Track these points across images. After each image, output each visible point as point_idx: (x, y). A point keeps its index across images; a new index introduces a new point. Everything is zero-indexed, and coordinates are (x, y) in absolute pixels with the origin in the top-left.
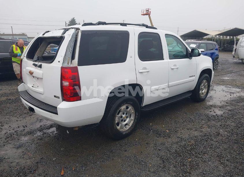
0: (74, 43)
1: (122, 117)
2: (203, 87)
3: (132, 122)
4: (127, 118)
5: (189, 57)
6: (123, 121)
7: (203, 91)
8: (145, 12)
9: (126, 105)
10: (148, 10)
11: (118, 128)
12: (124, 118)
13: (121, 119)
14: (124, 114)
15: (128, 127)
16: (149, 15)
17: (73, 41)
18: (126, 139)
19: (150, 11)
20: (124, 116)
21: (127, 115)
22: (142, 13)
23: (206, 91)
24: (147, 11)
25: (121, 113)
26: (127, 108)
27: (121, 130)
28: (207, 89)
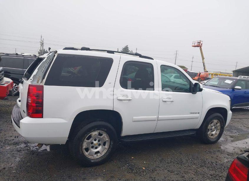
0: (49, 64)
1: (92, 143)
2: (213, 127)
3: (105, 151)
4: (99, 145)
5: (192, 92)
6: (94, 148)
7: (214, 133)
8: (196, 44)
9: (98, 131)
10: (200, 42)
11: (86, 154)
12: (95, 145)
13: (91, 145)
14: (95, 140)
15: (99, 155)
16: (201, 47)
17: (47, 63)
18: (94, 168)
19: (201, 43)
20: (95, 142)
21: (100, 142)
22: (193, 45)
23: (218, 132)
24: (198, 43)
25: (91, 139)
26: (100, 134)
27: (90, 157)
28: (219, 130)
